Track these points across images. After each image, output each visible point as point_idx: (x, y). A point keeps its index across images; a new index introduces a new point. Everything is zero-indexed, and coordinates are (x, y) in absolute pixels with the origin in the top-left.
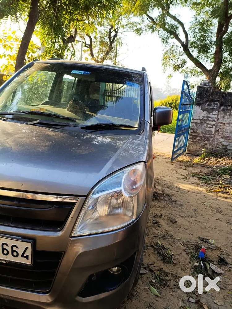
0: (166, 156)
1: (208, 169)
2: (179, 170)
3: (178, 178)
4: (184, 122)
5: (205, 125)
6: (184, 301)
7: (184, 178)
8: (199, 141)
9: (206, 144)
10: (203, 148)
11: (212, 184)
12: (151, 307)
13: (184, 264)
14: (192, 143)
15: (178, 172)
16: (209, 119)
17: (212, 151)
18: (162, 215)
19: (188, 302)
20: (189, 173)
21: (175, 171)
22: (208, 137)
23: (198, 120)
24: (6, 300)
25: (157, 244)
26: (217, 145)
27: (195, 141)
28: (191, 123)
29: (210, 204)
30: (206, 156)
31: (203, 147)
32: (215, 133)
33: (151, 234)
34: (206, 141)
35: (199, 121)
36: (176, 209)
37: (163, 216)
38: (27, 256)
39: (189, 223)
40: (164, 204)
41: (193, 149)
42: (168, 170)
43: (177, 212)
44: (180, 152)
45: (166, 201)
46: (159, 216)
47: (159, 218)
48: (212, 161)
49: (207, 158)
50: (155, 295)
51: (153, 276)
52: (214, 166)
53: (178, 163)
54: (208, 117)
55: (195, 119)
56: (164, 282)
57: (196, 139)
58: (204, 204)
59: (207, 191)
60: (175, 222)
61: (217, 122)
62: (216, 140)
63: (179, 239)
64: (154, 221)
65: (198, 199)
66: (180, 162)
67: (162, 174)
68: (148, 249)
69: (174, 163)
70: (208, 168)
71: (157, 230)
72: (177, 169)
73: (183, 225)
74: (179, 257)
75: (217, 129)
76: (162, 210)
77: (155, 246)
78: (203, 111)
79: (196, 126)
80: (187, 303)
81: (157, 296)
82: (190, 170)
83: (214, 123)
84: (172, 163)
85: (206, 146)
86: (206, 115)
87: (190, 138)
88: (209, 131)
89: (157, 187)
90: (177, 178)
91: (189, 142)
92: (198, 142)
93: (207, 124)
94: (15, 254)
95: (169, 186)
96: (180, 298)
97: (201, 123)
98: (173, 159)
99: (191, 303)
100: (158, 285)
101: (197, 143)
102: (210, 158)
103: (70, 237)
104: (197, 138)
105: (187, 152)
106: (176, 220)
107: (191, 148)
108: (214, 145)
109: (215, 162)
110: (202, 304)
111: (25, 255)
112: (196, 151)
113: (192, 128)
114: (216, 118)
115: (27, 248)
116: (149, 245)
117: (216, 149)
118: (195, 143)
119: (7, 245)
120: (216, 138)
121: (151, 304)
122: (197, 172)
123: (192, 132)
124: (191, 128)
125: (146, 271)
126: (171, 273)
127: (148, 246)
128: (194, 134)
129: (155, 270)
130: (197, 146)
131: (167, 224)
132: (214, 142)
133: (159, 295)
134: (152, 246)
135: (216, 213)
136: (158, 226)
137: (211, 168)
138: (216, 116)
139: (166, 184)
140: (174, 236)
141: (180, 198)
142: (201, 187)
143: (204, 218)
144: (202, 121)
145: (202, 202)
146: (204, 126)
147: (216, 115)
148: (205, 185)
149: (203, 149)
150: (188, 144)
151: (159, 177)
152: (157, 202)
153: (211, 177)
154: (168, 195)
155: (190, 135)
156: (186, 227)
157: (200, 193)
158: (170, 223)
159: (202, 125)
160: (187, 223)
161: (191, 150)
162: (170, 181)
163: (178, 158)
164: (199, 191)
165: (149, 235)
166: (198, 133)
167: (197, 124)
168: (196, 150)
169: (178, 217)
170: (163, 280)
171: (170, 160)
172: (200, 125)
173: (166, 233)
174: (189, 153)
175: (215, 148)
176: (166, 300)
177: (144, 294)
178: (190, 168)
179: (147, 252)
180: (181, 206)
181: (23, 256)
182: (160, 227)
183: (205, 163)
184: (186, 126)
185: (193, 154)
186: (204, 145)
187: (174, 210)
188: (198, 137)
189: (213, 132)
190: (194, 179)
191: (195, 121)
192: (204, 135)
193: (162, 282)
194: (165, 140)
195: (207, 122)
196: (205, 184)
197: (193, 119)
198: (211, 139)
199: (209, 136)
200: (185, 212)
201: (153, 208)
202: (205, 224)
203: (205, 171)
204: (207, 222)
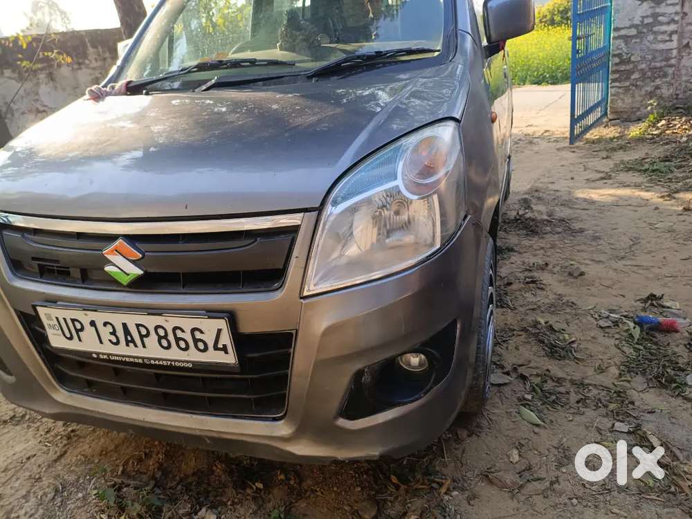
0: (559, 136)
1: (666, 147)
2: (592, 162)
3: (588, 180)
4: (592, 40)
5: (651, 37)
6: (603, 432)
7: (603, 178)
8: (638, 83)
9: (658, 87)
10: (651, 98)
11: (677, 178)
12: (524, 446)
13: (601, 357)
14: (620, 91)
15: (590, 167)
16: (660, 18)
17: (675, 101)
18: (547, 264)
19: (610, 432)
20: (616, 164)
21: (581, 166)
22: (661, 68)
23: (630, 27)
24: (207, 439)
25: (536, 324)
26: (688, 85)
27: (627, 84)
28: (613, 39)
29: (672, 224)
30: (661, 117)
31: (651, 95)
32: (679, 52)
33: (521, 306)
34: (656, 78)
35: (633, 32)
36: (583, 247)
37: (550, 267)
38: (225, 346)
39: (615, 274)
40: (554, 241)
41: (624, 106)
42: (562, 166)
43: (585, 254)
44: (591, 119)
45: (558, 233)
46: (540, 267)
47: (540, 271)
48: (677, 127)
49: (663, 122)
50: (531, 423)
51: (528, 388)
52: (682, 137)
53: (587, 146)
54: (655, 16)
55: (623, 28)
56: (554, 397)
57: (629, 78)
58: (656, 226)
59: (662, 197)
60: (579, 275)
61: (682, 25)
62: (683, 72)
63: (589, 308)
64: (527, 279)
65: (639, 219)
66: (593, 142)
67: (548, 177)
68: (514, 335)
69: (577, 147)
70: (667, 144)
71: (535, 295)
72: (587, 160)
73: (600, 279)
74: (590, 346)
75: (685, 42)
76: (549, 253)
77: (530, 329)
78: (640, 2)
79: (626, 44)
80: (609, 434)
81: (538, 425)
82: (620, 156)
83: (673, 27)
84: (573, 150)
85: (658, 92)
86: (649, 12)
87: (614, 81)
88: (663, 50)
89: (535, 208)
90: (585, 181)
91: (613, 90)
92: (636, 86)
93: (655, 33)
94: (201, 346)
95: (566, 201)
96: (591, 425)
97: (640, 35)
98: (573, 138)
99: (616, 433)
100: (539, 405)
101: (634, 88)
102: (673, 120)
103: (301, 298)
104: (633, 77)
105: (610, 116)
106: (583, 269)
107: (620, 104)
108: (680, 84)
109: (684, 127)
110: (645, 433)
111: (220, 346)
112: (634, 110)
113: (618, 52)
114: (677, 13)
115: (219, 331)
116: (515, 328)
117: (688, 94)
118: (630, 90)
119: (183, 331)
120: (684, 66)
121: (522, 442)
122: (636, 160)
123: (616, 64)
124: (615, 53)
125: (510, 378)
126: (569, 378)
127: (514, 330)
128: (623, 68)
129: (531, 375)
130: (633, 96)
131: (560, 282)
132: (681, 75)
133: (540, 422)
134: (524, 330)
135: (686, 243)
136: (539, 288)
137: (676, 142)
138: (678, 8)
139: (558, 197)
140: (579, 303)
141: (593, 222)
142: (647, 191)
143: (654, 256)
144: (640, 28)
145: (651, 224)
146: (649, 41)
147: (677, 4)
148: (658, 185)
149: (651, 101)
150: (611, 95)
151: (540, 185)
152: (536, 238)
153: (672, 163)
154: (562, 220)
155: (614, 72)
156: (608, 283)
157: (646, 205)
158: (567, 278)
159: (641, 42)
160: (611, 274)
161: (622, 110)
162: (567, 189)
163: (588, 136)
164: (642, 201)
165: (515, 308)
166: (633, 62)
167: (629, 39)
168: (632, 108)
169: (587, 264)
170: (551, 394)
171: (567, 144)
172: (638, 40)
173: (559, 299)
174: (615, 117)
175: (685, 92)
176: (559, 431)
177: (505, 423)
178: (621, 152)
179: (510, 341)
180: (596, 238)
181: (216, 348)
182: (542, 289)
183: (658, 135)
184: (600, 50)
185: (626, 118)
186: (653, 89)
187: (579, 251)
188: (634, 72)
189: (675, 52)
190: (629, 175)
191: (623, 32)
192: (650, 65)
193: (549, 398)
194: (556, 101)
195: (656, 29)
196: (659, 181)
197: (617, 29)
198: (670, 71)
199: (664, 63)
200: (606, 251)
201: (525, 252)
202: (657, 271)
203: (658, 152)
204: (660, 264)
